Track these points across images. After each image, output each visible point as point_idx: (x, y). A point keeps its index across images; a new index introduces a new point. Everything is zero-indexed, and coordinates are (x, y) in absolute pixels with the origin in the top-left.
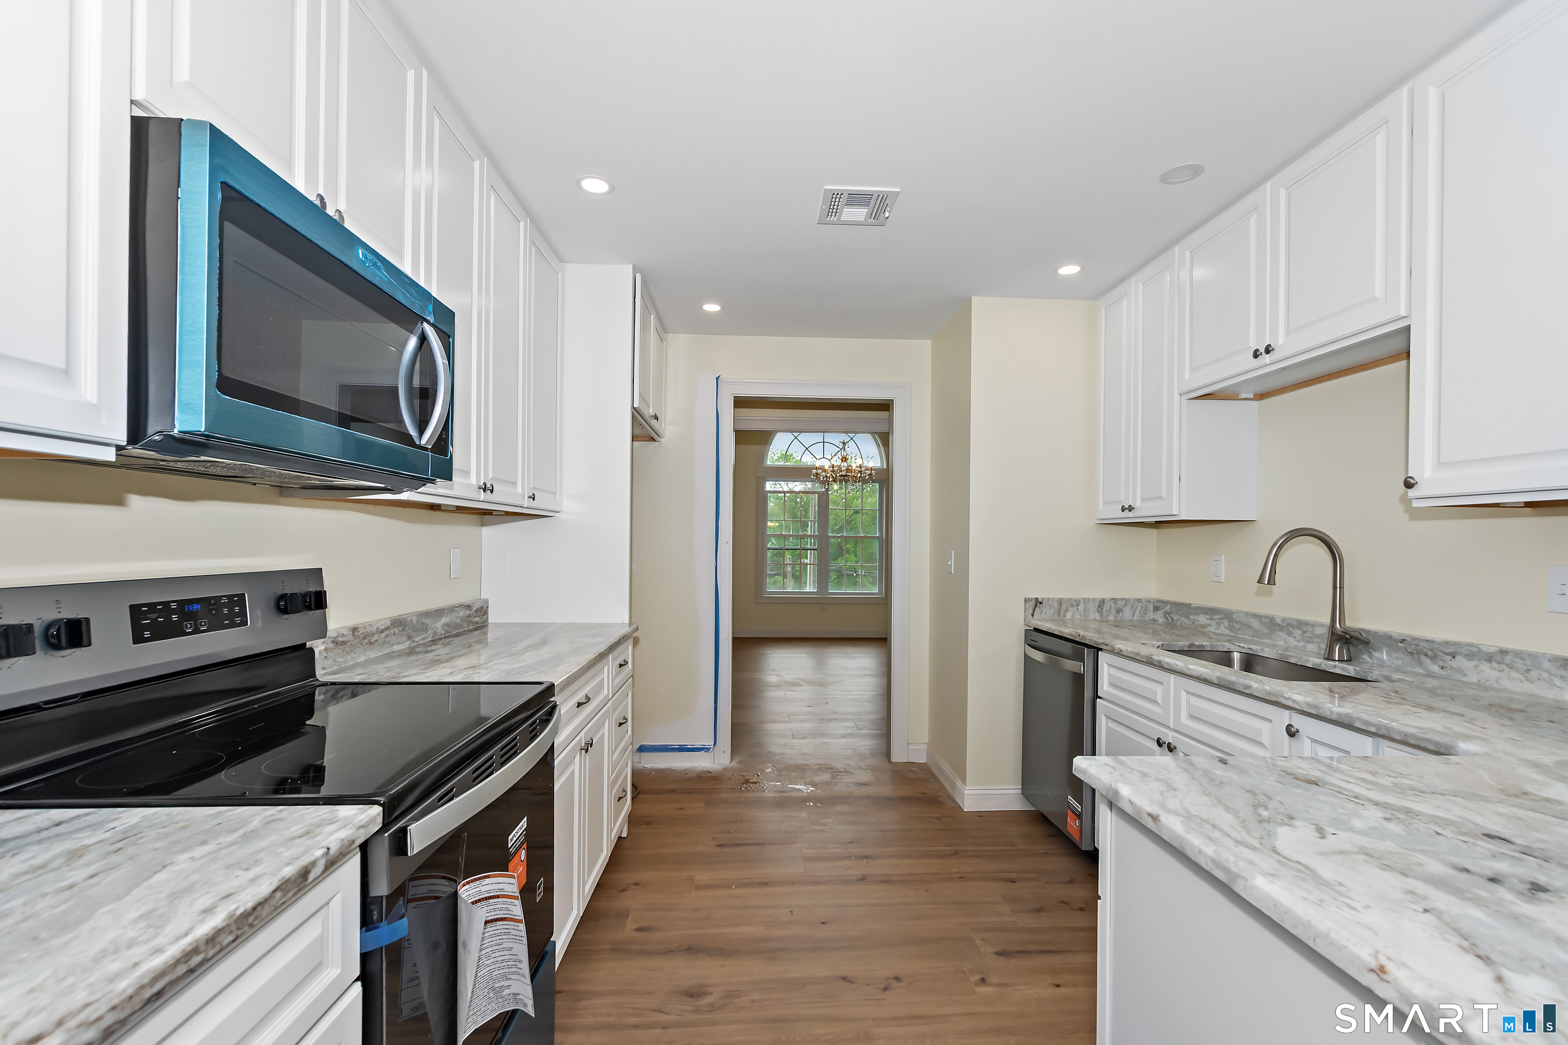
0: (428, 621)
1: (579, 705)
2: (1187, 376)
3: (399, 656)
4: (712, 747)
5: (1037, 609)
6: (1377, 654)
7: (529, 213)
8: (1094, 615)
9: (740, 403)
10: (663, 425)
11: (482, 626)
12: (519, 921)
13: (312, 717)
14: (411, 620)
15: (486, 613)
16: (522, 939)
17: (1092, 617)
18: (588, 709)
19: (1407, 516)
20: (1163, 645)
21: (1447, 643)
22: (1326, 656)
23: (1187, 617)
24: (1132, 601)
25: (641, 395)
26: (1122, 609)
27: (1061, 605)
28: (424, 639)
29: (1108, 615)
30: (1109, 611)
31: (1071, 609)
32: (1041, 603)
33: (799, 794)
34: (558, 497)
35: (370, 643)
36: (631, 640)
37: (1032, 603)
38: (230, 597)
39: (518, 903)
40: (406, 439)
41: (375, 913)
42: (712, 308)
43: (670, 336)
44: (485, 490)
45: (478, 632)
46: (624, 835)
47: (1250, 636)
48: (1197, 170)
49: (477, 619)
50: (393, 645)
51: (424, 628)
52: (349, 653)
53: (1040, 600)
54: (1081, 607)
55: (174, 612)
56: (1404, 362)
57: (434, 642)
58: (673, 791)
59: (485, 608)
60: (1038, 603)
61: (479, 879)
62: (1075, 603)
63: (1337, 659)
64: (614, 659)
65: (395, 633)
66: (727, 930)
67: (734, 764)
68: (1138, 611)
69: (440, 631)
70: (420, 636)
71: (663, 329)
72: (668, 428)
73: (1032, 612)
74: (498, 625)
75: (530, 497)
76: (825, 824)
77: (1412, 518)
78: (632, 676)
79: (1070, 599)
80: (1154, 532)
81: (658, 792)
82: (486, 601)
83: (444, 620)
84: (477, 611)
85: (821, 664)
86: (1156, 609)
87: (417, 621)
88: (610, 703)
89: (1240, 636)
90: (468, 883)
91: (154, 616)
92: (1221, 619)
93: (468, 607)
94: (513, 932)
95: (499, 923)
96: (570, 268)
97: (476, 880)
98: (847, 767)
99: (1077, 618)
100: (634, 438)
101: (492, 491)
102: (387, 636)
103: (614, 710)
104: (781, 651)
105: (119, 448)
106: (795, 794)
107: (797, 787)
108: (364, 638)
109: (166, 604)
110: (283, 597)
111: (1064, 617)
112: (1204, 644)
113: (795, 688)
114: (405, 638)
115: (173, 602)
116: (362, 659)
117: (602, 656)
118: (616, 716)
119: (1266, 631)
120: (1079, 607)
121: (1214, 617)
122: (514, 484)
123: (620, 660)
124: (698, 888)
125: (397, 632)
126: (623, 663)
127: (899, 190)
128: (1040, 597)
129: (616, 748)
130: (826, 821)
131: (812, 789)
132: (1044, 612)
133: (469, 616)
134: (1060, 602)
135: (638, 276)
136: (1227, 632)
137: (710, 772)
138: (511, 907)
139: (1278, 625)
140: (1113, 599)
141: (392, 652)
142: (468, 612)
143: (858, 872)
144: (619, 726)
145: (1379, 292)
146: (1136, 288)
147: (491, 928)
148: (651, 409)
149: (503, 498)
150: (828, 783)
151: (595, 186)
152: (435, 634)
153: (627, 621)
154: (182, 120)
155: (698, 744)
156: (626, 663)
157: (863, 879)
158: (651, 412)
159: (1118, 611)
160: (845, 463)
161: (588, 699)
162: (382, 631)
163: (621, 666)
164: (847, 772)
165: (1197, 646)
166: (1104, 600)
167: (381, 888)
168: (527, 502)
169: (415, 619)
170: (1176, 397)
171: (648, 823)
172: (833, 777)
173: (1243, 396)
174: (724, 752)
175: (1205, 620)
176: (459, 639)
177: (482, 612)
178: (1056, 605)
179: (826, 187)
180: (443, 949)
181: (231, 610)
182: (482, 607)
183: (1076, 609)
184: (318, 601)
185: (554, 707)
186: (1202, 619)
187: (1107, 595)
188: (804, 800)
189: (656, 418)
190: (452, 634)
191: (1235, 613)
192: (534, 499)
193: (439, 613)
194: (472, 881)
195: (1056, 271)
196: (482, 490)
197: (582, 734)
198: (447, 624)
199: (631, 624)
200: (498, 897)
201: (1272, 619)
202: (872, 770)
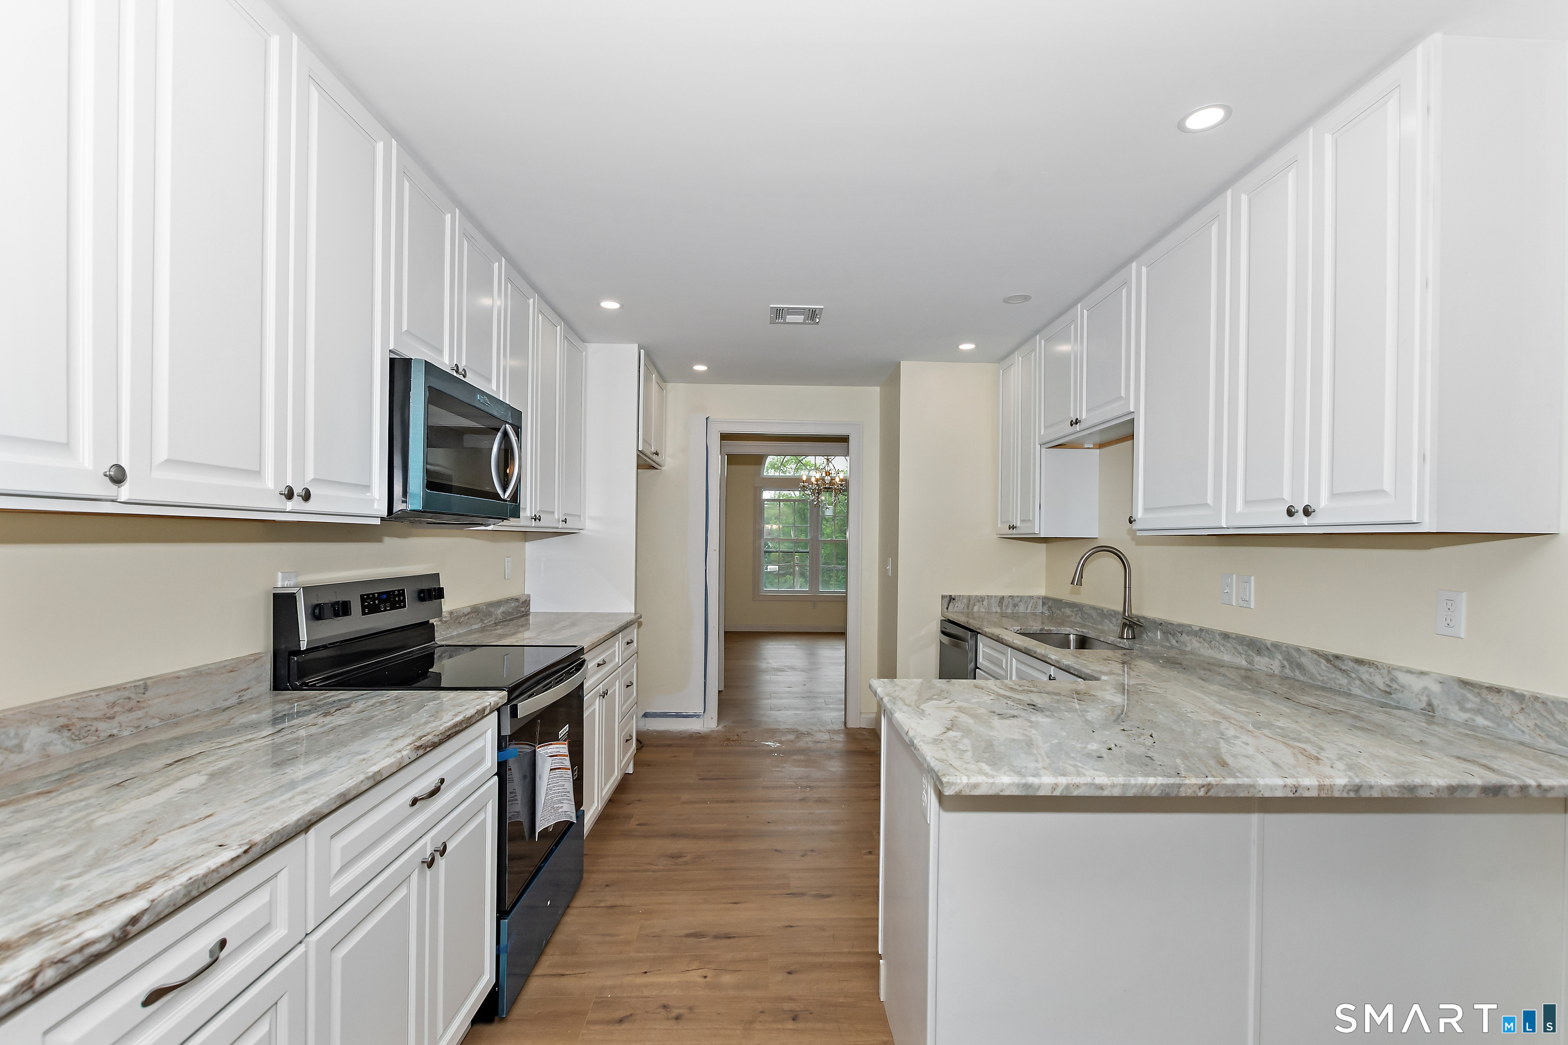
0: (492, 610)
1: (599, 665)
2: (1042, 433)
3: (475, 632)
4: (702, 714)
5: (951, 603)
6: (1149, 634)
7: (561, 316)
8: (996, 609)
9: (725, 437)
10: (663, 457)
11: (527, 614)
12: (569, 769)
13: (433, 667)
14: (483, 608)
15: (529, 605)
16: (569, 779)
17: (994, 610)
18: (606, 669)
19: (1134, 543)
20: (1021, 629)
21: (1179, 625)
22: (1120, 636)
23: (1060, 610)
24: (1025, 598)
25: (644, 440)
26: (1017, 604)
27: (971, 601)
28: (490, 622)
29: (1006, 609)
30: (1007, 606)
31: (978, 604)
32: (954, 599)
33: (769, 748)
34: (582, 518)
35: (460, 623)
36: (636, 625)
37: (947, 600)
38: (399, 591)
39: (568, 758)
40: (496, 496)
41: (504, 744)
42: (700, 368)
43: (670, 386)
44: (535, 520)
45: (523, 618)
46: (630, 770)
47: (1092, 623)
48: (1026, 298)
49: (523, 609)
50: (472, 625)
51: (490, 614)
52: (448, 629)
53: (953, 597)
54: (985, 603)
55: (377, 599)
56: (1131, 441)
57: (496, 624)
58: (670, 745)
59: (528, 601)
60: (951, 599)
61: (546, 745)
62: (980, 600)
63: (1125, 637)
64: (623, 638)
65: (473, 617)
66: (701, 826)
67: (720, 728)
68: (1030, 606)
69: (500, 617)
70: (487, 619)
71: (663, 379)
72: (669, 461)
73: (947, 606)
74: (537, 614)
75: (563, 521)
76: (784, 767)
77: (1138, 544)
78: (637, 653)
79: (977, 596)
80: (1043, 546)
81: (657, 746)
82: (529, 596)
83: (502, 609)
84: (523, 603)
85: (812, 654)
86: (1044, 604)
87: (486, 609)
88: (620, 669)
89: (1087, 624)
90: (541, 747)
91: (369, 601)
92: (1077, 611)
93: (517, 600)
94: (565, 776)
95: (557, 770)
96: (592, 347)
97: (545, 746)
98: (810, 731)
99: (982, 612)
100: (639, 467)
101: (540, 520)
102: (468, 618)
103: (623, 675)
104: (774, 643)
105: (382, 519)
106: (765, 748)
107: (767, 743)
108: (456, 619)
109: (373, 594)
110: (422, 591)
111: (972, 610)
112: (1052, 628)
113: (780, 673)
114: (479, 621)
115: (376, 593)
116: (455, 633)
117: (614, 634)
118: (624, 680)
119: (1099, 619)
120: (984, 603)
121: (1074, 610)
122: (553, 513)
123: (628, 639)
124: (683, 803)
125: (474, 616)
126: (630, 642)
127: (823, 307)
128: (953, 594)
129: (625, 702)
130: (784, 765)
131: (779, 745)
132: (956, 606)
133: (518, 606)
134: (969, 598)
135: (642, 351)
136: (1080, 621)
137: (700, 733)
138: (564, 761)
139: (1105, 615)
140: (1010, 596)
141: (472, 630)
142: (517, 604)
143: (799, 796)
144: (627, 687)
145: (1123, 394)
146: (1018, 359)
147: (553, 773)
148: (653, 448)
149: (548, 523)
150: (792, 741)
151: (610, 305)
152: (496, 618)
153: (633, 611)
154: (412, 359)
155: (691, 712)
156: (632, 642)
157: (803, 800)
158: (653, 450)
159: (1015, 606)
160: (829, 477)
161: (604, 662)
162: (466, 615)
163: (628, 643)
164: (809, 734)
165: (1046, 630)
166: (1003, 597)
167: (507, 731)
168: (561, 525)
169: (484, 607)
170: (1038, 447)
171: (649, 765)
172: (797, 737)
173: (1086, 446)
174: (712, 719)
175: (1069, 612)
176: (511, 623)
177: (526, 603)
178: (965, 601)
179: (771, 306)
180: (528, 779)
181: (399, 598)
182: (526, 600)
183: (981, 605)
184: (439, 594)
185: (584, 661)
186: (1068, 611)
187: (1006, 593)
188: (774, 751)
189: (657, 454)
190: (507, 619)
191: (1084, 606)
192: (566, 522)
193: (498, 603)
194: (543, 746)
195: (957, 346)
196: (533, 520)
197: (600, 685)
198: (504, 612)
199: (636, 613)
200: (556, 756)
201: (1102, 610)
202: (829, 732)
